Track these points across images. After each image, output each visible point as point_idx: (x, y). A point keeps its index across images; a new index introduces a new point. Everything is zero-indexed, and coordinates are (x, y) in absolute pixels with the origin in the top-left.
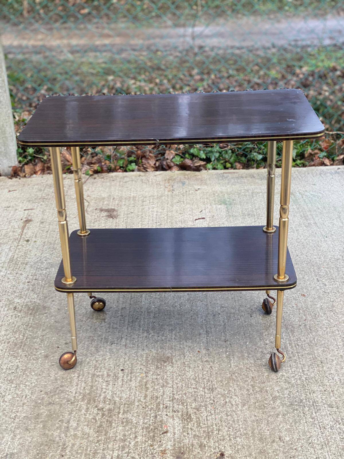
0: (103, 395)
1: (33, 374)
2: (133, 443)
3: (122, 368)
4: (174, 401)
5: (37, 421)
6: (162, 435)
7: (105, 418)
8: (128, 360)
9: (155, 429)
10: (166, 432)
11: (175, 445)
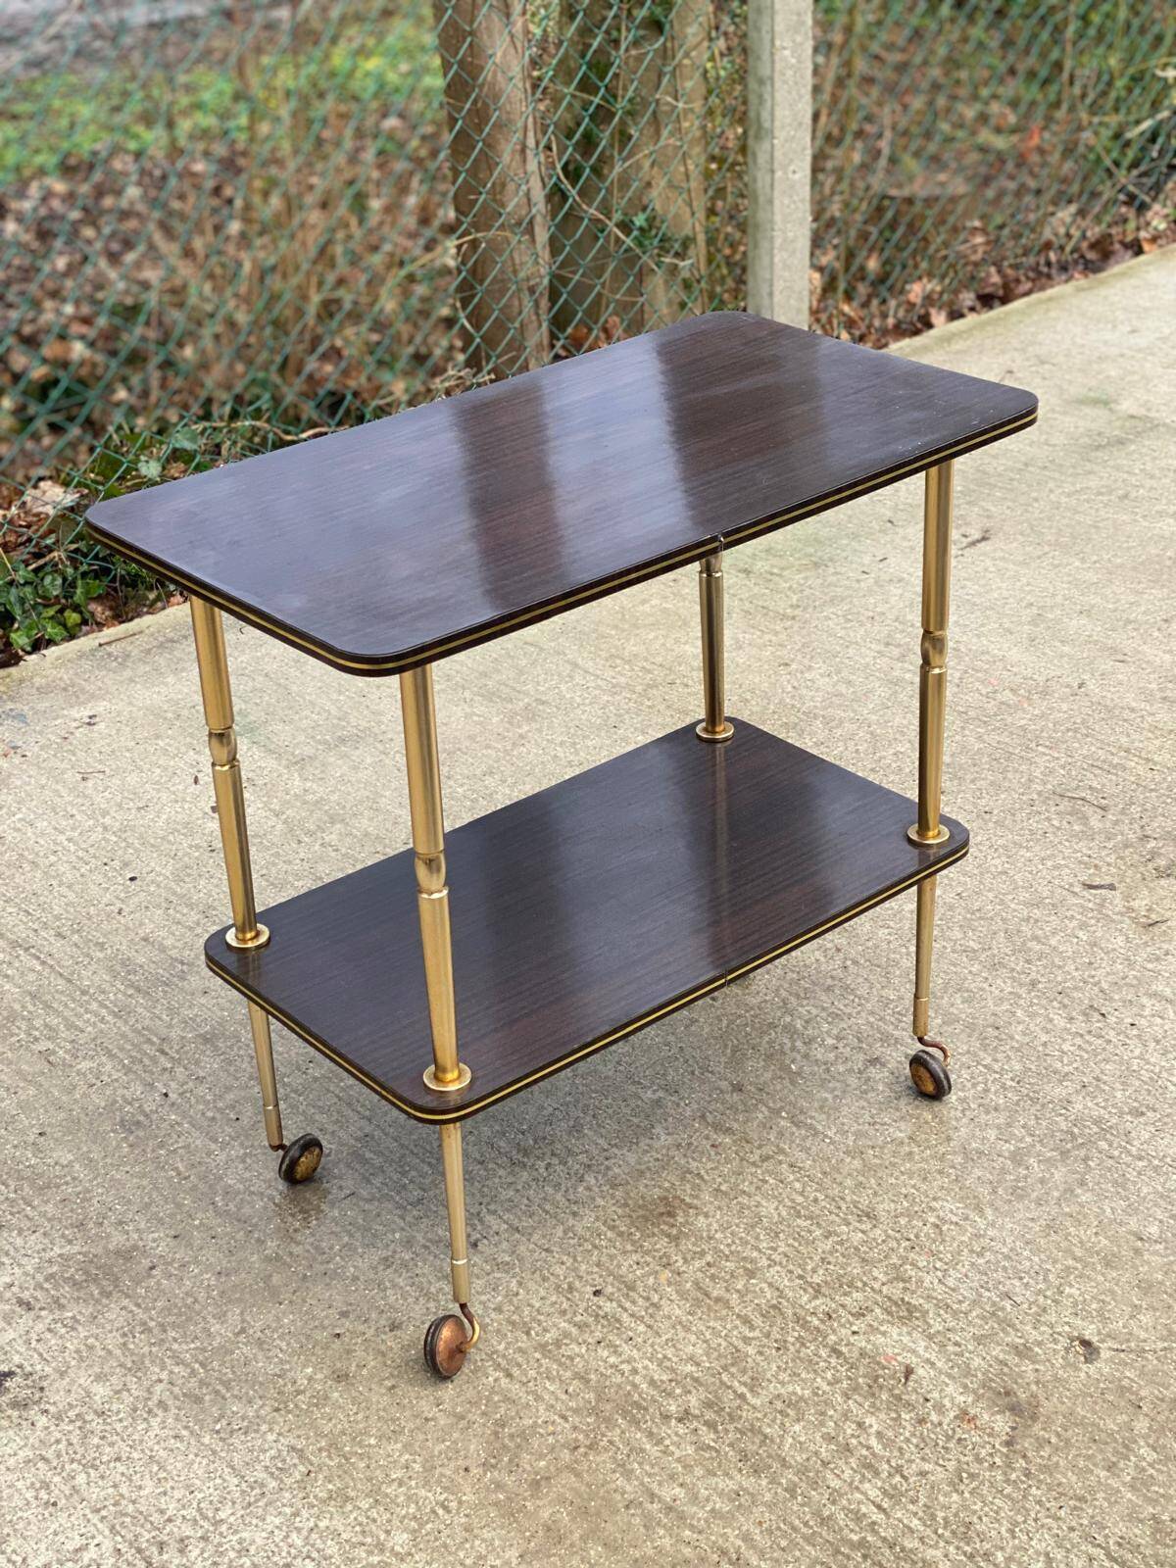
0: (638, 1379)
1: (373, 1441)
2: (873, 1442)
3: (590, 1289)
4: (823, 1290)
5: (572, 1545)
6: (911, 1384)
7: (727, 1431)
8: (575, 1260)
9: (876, 1381)
10: (909, 1372)
11: (965, 1386)
